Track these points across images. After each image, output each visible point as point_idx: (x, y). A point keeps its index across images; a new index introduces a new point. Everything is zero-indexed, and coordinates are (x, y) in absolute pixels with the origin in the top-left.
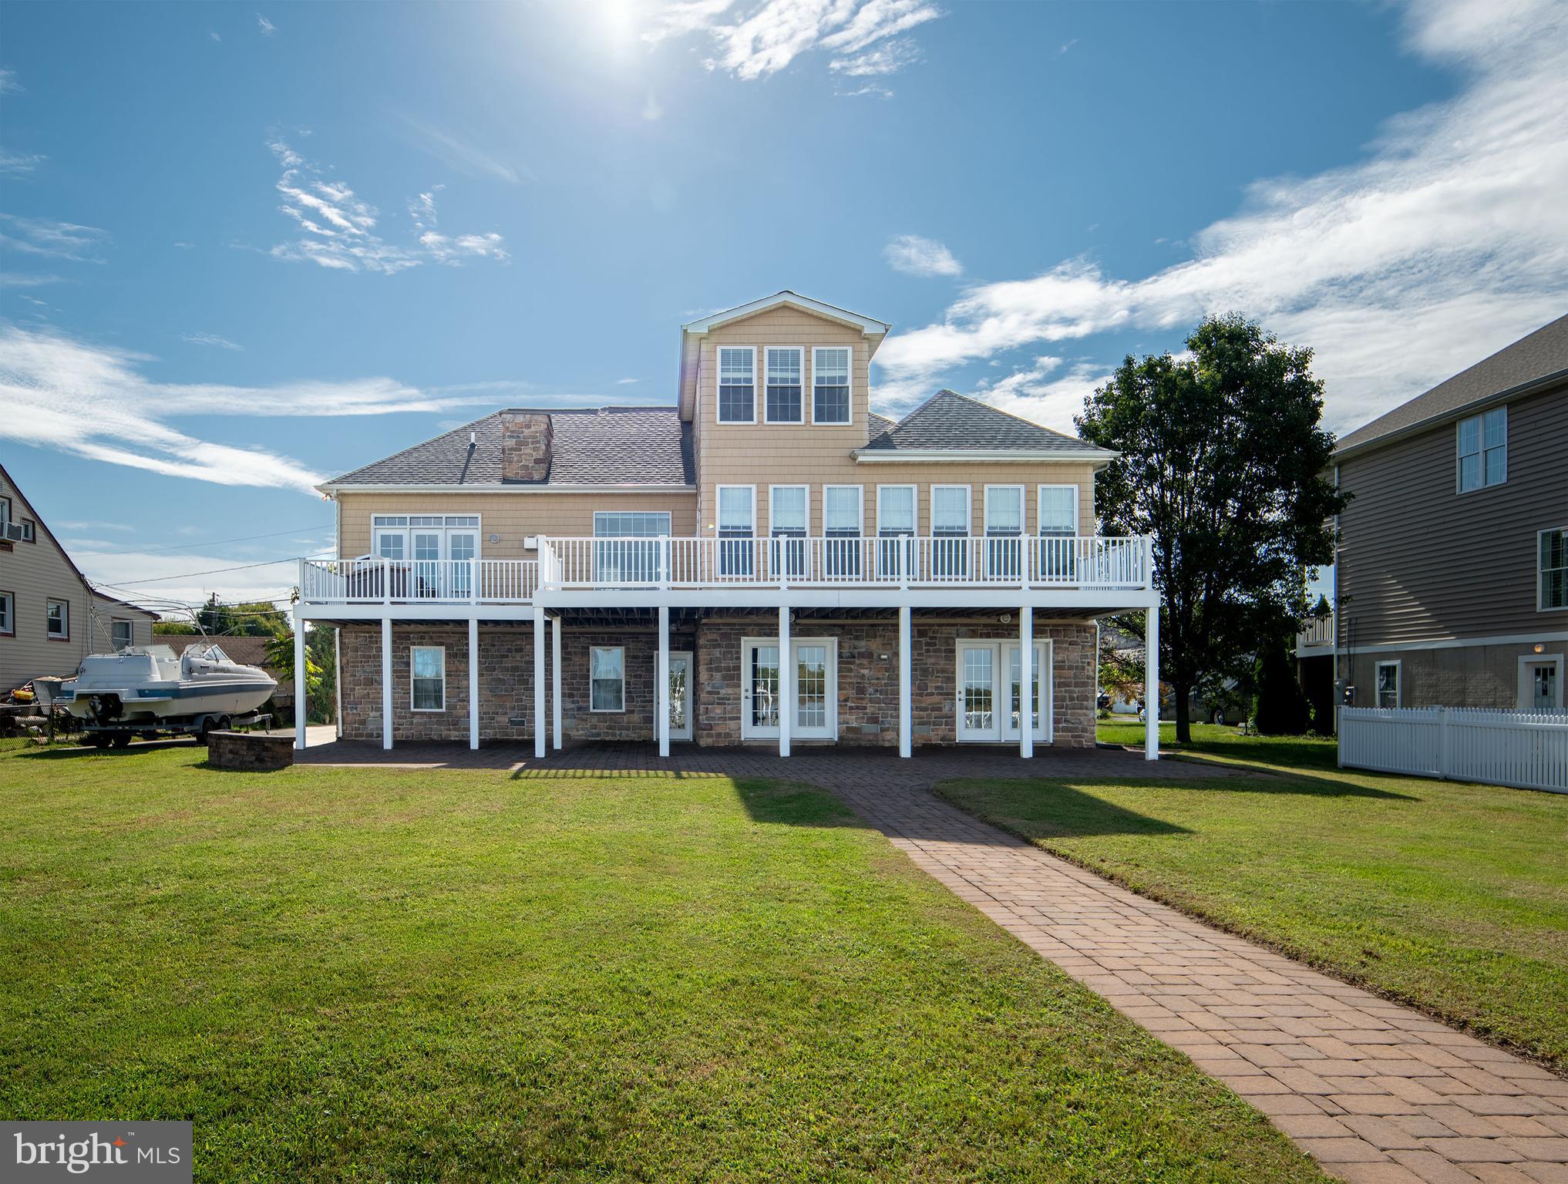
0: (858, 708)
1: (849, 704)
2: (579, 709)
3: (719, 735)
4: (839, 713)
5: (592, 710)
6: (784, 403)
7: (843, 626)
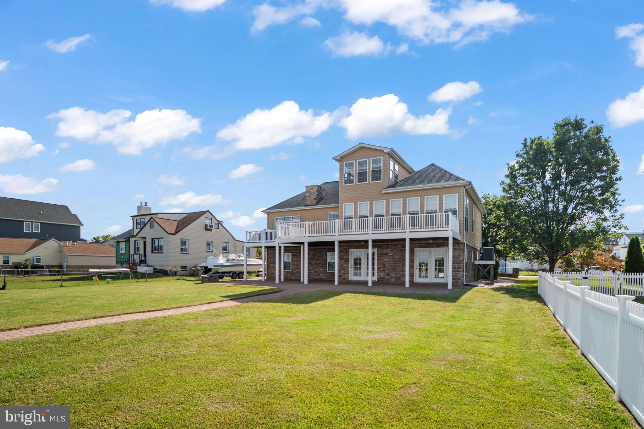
0: (383, 271)
1: (380, 270)
2: (324, 271)
3: (343, 279)
4: (378, 273)
5: (328, 271)
6: (362, 176)
7: (378, 245)
